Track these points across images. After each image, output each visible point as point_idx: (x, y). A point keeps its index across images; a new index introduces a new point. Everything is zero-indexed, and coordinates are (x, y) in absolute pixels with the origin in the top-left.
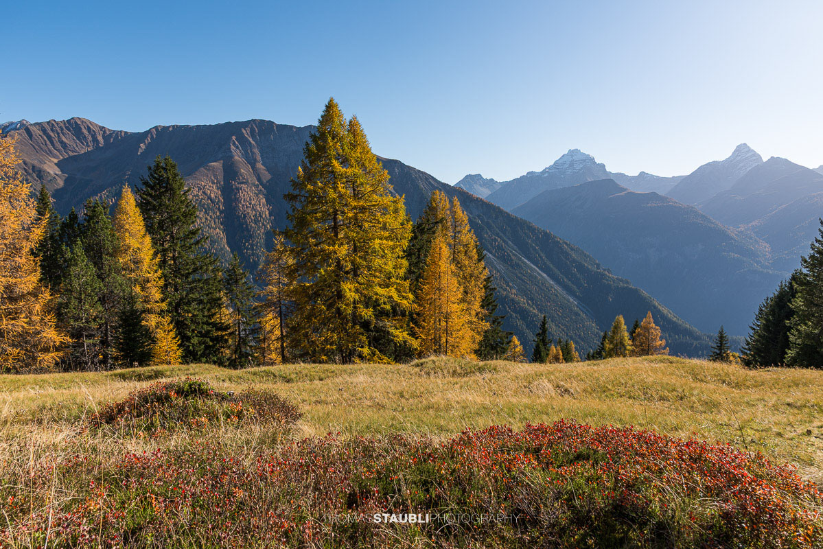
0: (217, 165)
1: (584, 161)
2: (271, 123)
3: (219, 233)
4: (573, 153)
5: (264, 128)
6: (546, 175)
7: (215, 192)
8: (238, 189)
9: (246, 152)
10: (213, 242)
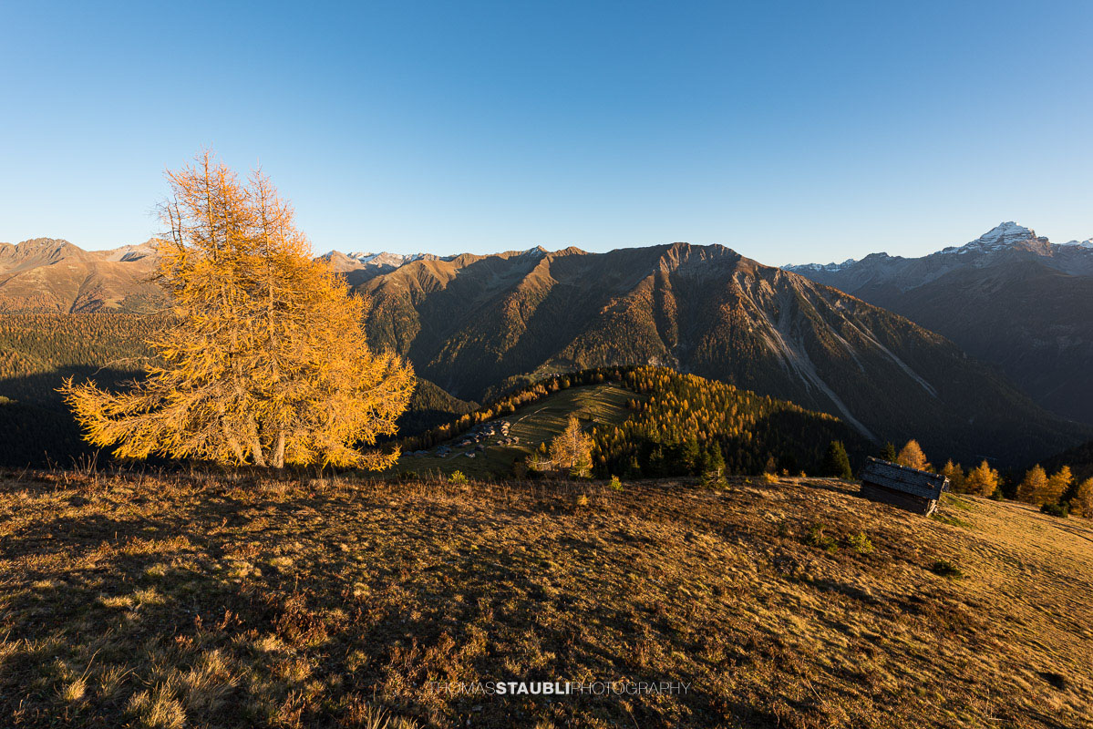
0: (651, 278)
1: (1019, 235)
2: (687, 244)
3: (652, 323)
4: (1005, 226)
5: (683, 248)
6: (965, 251)
7: (649, 297)
8: (664, 294)
9: (669, 267)
10: (650, 329)
